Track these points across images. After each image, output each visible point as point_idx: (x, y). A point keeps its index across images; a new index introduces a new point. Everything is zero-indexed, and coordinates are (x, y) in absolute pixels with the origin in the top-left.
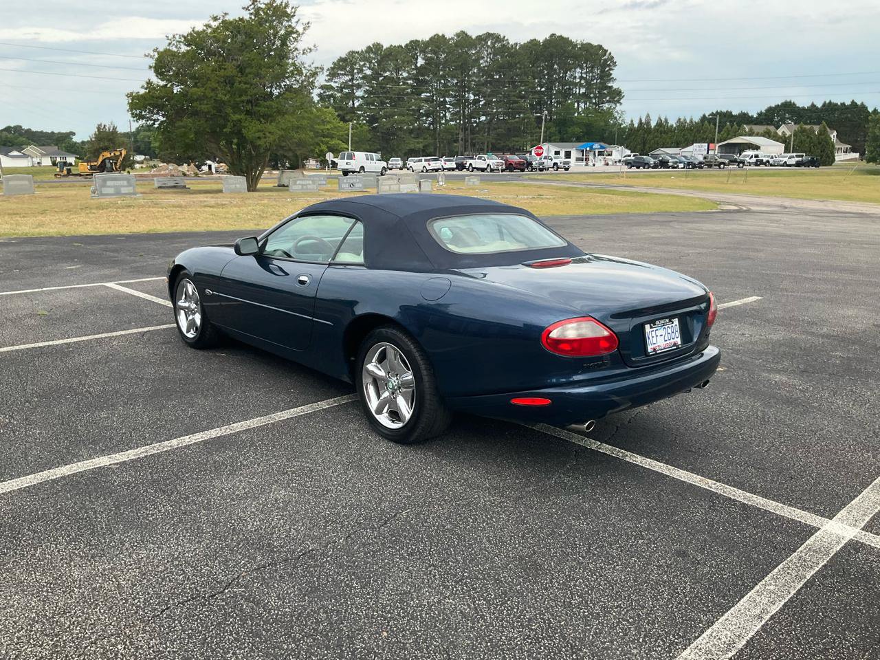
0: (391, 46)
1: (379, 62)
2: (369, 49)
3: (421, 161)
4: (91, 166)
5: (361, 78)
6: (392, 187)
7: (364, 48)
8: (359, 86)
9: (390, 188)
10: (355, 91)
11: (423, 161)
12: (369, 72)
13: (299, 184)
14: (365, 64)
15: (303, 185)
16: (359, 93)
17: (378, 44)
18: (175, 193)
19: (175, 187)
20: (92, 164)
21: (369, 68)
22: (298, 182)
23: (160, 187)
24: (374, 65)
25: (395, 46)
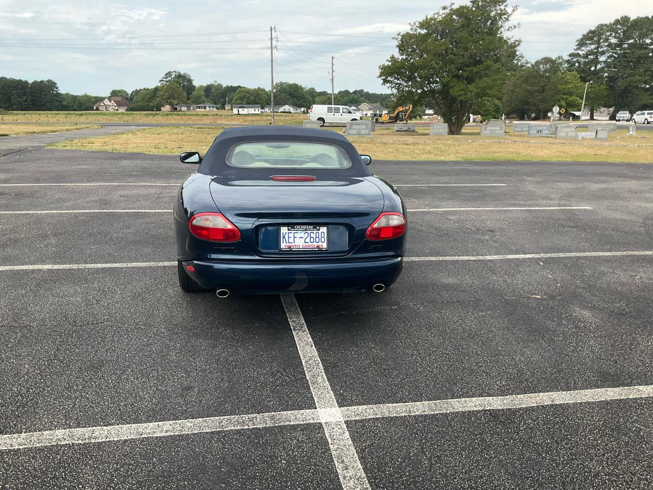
0: (638, 17)
1: (624, 32)
2: (617, 22)
3: (644, 114)
4: (390, 117)
5: (606, 46)
6: (569, 134)
7: (612, 21)
8: (603, 53)
9: (567, 134)
10: (599, 57)
11: (646, 114)
12: (614, 41)
13: (489, 130)
14: (611, 34)
15: (492, 130)
16: (602, 58)
17: (626, 17)
18: (407, 135)
19: (407, 131)
20: (391, 115)
21: (615, 37)
22: (488, 128)
23: (397, 131)
24: (620, 34)
25: (642, 18)
